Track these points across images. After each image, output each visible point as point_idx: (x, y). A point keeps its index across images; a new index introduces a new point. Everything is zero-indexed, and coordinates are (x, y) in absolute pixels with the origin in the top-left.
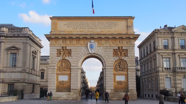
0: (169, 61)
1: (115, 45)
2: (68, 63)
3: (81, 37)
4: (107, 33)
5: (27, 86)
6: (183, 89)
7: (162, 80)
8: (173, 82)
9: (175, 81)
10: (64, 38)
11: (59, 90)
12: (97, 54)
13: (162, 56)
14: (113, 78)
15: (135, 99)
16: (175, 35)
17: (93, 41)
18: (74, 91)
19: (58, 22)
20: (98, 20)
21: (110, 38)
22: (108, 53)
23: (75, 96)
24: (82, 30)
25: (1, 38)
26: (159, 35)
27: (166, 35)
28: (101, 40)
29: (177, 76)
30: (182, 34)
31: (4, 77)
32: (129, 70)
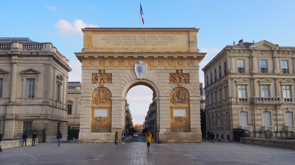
0: (246, 89)
1: (173, 67)
2: (107, 92)
3: (126, 56)
4: (162, 51)
5: (50, 125)
6: (263, 127)
7: (235, 115)
8: (250, 118)
9: (253, 117)
10: (102, 58)
11: (95, 129)
12: (148, 80)
13: (236, 82)
14: (169, 112)
15: (199, 141)
16: (254, 54)
17: (141, 62)
18: (116, 130)
19: (93, 35)
20: (149, 33)
21: (165, 59)
22: (162, 78)
24: (126, 47)
25: (13, 58)
26: (231, 54)
27: (241, 54)
28: (153, 61)
29: (256, 109)
30: (264, 52)
31: (18, 113)
32: (191, 102)
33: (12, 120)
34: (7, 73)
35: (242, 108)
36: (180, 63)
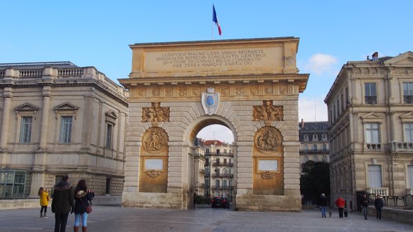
0: (378, 129)
1: (257, 97)
2: (163, 134)
3: (188, 82)
4: (242, 74)
6: (408, 190)
7: (360, 170)
8: (385, 175)
9: (391, 173)
10: (155, 86)
11: (145, 187)
12: (220, 116)
13: (361, 118)
14: (252, 165)
15: (297, 209)
16: (392, 73)
17: (211, 90)
18: (173, 190)
19: (145, 53)
20: (224, 47)
21: (246, 84)
22: (243, 113)
23: (174, 200)
24: (191, 68)
25: (45, 88)
26: (354, 75)
27: (371, 74)
28: (228, 88)
29: (395, 161)
30: (409, 71)
31: (49, 163)
32: (285, 150)
33: (41, 172)
34: (37, 110)
35: (372, 159)
36: (269, 90)
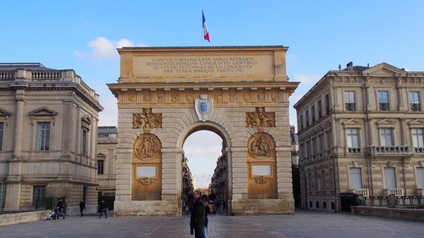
0: (358, 135)
1: (250, 104)
2: (156, 140)
3: (182, 88)
4: (234, 81)
5: (73, 189)
6: (384, 190)
7: (343, 172)
8: (365, 176)
9: (370, 175)
10: (147, 92)
11: (138, 195)
12: (214, 123)
13: (343, 124)
14: (246, 170)
15: (291, 212)
16: (369, 83)
17: (205, 96)
18: (168, 197)
19: (134, 57)
20: (215, 54)
21: (239, 91)
22: (236, 119)
23: (170, 208)
24: (182, 74)
25: (18, 92)
26: (336, 83)
27: (350, 83)
28: (221, 95)
29: (374, 164)
30: (383, 81)
31: (25, 172)
32: (277, 155)
33: (16, 183)
34: (9, 115)
35: (353, 163)
36: (262, 97)
